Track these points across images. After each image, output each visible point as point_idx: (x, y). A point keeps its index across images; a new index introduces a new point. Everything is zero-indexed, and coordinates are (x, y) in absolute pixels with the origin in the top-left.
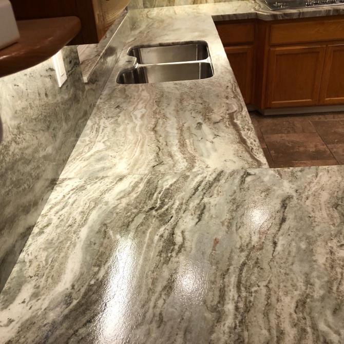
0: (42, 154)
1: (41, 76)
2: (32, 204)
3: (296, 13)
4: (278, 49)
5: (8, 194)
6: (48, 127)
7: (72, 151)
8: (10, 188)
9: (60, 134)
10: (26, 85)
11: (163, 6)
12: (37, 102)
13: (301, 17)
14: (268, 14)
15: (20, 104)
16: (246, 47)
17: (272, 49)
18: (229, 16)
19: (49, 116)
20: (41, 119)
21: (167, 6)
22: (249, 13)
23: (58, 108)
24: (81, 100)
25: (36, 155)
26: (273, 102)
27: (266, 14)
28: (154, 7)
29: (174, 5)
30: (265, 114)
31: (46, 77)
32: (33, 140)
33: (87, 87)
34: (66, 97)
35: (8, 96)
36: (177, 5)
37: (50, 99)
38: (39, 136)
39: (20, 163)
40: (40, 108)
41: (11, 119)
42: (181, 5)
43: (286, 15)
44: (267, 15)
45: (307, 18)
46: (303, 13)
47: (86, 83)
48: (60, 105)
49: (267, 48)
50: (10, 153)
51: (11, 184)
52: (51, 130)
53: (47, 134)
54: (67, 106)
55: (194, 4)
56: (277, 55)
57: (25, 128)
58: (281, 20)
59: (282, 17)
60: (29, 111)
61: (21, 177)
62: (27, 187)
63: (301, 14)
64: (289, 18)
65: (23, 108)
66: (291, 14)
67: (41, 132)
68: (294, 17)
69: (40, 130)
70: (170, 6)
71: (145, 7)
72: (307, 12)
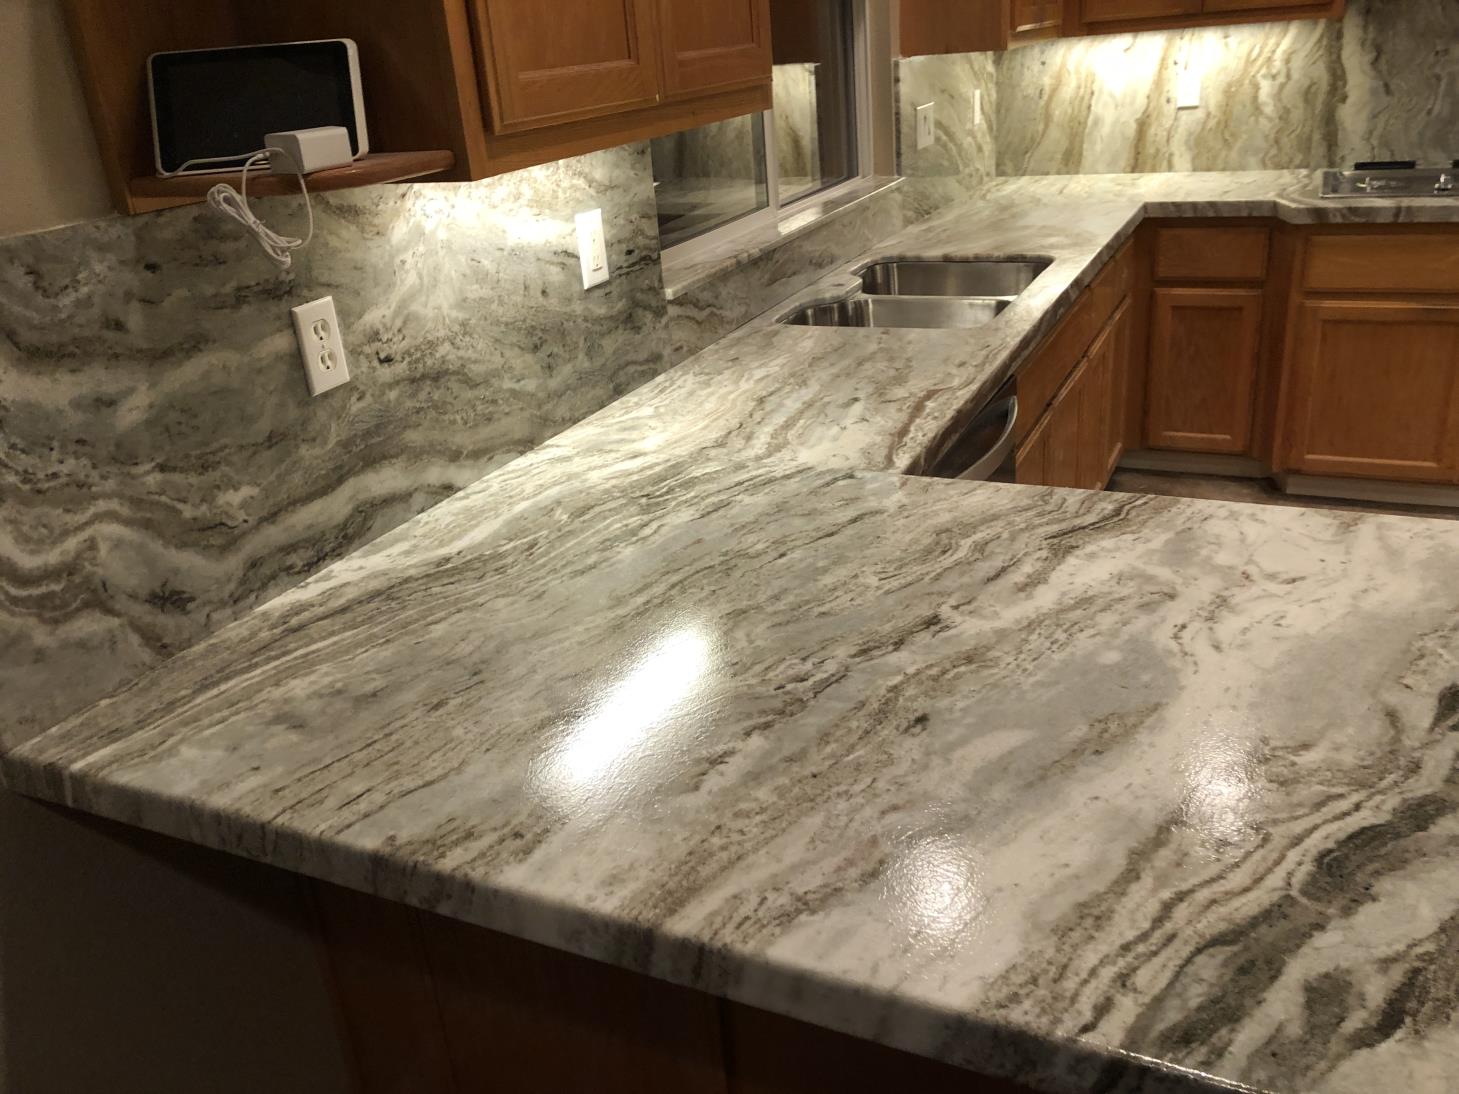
0: (508, 384)
1: (539, 259)
2: (465, 453)
3: (1385, 208)
4: (1328, 304)
5: (418, 412)
6: (536, 348)
7: (593, 412)
8: (424, 405)
9: (565, 371)
10: (499, 265)
11: (1047, 174)
12: (518, 299)
13: (1401, 219)
14: (1302, 206)
15: (475, 291)
16: (1241, 292)
17: (1310, 303)
18: (1194, 205)
19: (542, 330)
20: (520, 329)
21: (1059, 173)
22: (1253, 202)
23: (571, 324)
24: (645, 329)
25: (495, 382)
26: (1310, 457)
27: (1293, 205)
28: (1023, 175)
29: (1077, 173)
30: (1290, 491)
31: (552, 263)
32: (491, 354)
33: (672, 311)
34: (601, 311)
35: (453, 273)
36: (1085, 174)
37: (553, 303)
38: (508, 353)
39: (453, 378)
40: (524, 311)
41: (451, 307)
42: (1096, 173)
43: (1353, 210)
44: (1295, 209)
45: (1419, 224)
46: (1409, 209)
47: (670, 302)
48: (580, 320)
49: (1295, 298)
50: (438, 355)
51: (426, 401)
52: (542, 354)
53: (529, 358)
54: (597, 328)
55: (1133, 171)
56: (1325, 322)
57: (479, 330)
58: (1338, 225)
59: (1343, 216)
60: (494, 306)
61: (449, 399)
62: (459, 421)
63: (1403, 214)
64: (1363, 220)
65: (481, 299)
66: (1370, 210)
67: (516, 349)
68: (1380, 220)
69: (512, 345)
70: (1068, 173)
71: (1001, 172)
72: (1421, 209)
